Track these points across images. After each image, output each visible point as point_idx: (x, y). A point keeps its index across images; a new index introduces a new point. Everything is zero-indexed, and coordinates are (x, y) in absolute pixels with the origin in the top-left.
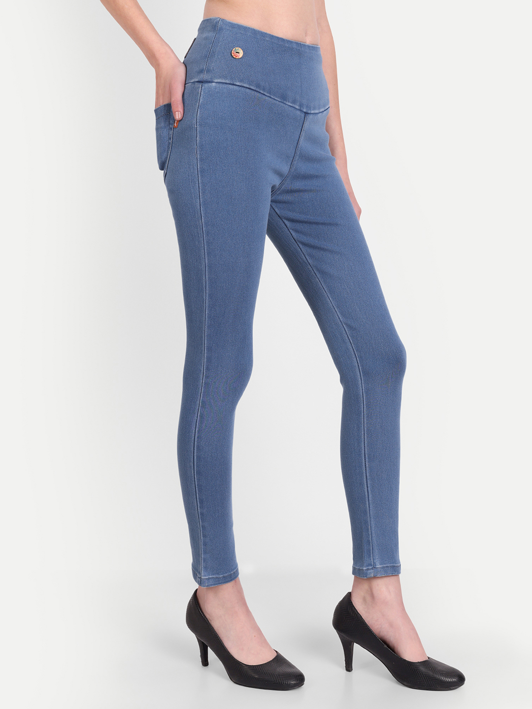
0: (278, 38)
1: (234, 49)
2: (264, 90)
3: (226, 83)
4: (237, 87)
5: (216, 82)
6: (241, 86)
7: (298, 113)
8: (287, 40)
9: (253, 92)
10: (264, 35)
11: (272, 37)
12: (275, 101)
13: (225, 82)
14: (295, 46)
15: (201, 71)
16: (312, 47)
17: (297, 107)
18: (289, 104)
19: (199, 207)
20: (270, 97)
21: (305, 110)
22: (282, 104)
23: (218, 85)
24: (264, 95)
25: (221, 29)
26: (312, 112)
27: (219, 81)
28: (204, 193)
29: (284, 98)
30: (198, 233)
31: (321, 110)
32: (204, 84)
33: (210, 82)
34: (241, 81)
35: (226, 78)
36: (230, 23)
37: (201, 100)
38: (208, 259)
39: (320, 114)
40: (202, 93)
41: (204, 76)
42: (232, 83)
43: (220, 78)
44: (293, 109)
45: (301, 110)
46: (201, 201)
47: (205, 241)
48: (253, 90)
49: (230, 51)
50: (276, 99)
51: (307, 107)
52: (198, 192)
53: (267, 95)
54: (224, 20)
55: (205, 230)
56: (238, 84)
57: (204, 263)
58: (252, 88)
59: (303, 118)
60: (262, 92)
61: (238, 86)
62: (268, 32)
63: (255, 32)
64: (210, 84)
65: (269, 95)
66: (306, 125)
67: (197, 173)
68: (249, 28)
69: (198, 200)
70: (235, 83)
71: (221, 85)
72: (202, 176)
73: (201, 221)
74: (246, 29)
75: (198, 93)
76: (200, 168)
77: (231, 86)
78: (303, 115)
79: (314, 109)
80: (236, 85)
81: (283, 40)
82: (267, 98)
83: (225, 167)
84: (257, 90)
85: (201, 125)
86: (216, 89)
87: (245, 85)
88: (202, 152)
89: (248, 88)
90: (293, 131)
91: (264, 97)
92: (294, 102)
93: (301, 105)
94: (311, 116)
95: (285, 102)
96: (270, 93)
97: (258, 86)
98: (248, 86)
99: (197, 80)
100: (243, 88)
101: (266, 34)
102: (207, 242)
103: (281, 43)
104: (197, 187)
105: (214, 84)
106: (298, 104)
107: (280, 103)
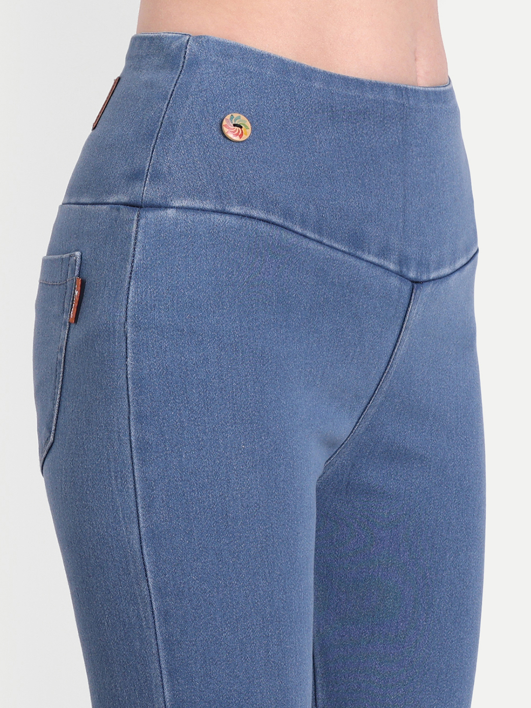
0: (347, 81)
1: (228, 117)
2: (303, 224)
3: (204, 210)
4: (233, 218)
5: (178, 208)
6: (243, 216)
7: (395, 281)
8: (370, 82)
9: (276, 232)
10: (308, 73)
11: (330, 78)
12: (334, 254)
13: (201, 206)
14: (391, 97)
15: (136, 176)
16: (435, 93)
17: (392, 267)
18: (371, 258)
19: (137, 546)
20: (321, 243)
21: (412, 275)
22: (352, 259)
23: (182, 215)
24: (305, 236)
25: (195, 62)
26: (433, 275)
27: (185, 203)
28: (149, 507)
29: (357, 241)
30: (138, 616)
31: (458, 265)
32: (143, 214)
33: (159, 207)
34: (243, 203)
35: (202, 194)
36: (219, 43)
37: (138, 256)
38: (172, 689)
39: (457, 275)
40: (139, 238)
41: (147, 191)
42: (219, 207)
43: (188, 194)
44: (379, 272)
45: (401, 275)
46: (143, 530)
47: (159, 638)
48: (278, 225)
49: (218, 120)
50: (336, 245)
51: (419, 264)
52: (132, 504)
53: (312, 236)
54: (200, 37)
55: (159, 609)
56: (236, 209)
57: (161, 699)
58: (274, 219)
59: (407, 296)
60: (300, 231)
61: (238, 215)
62: (320, 65)
63: (284, 67)
64: (162, 213)
65: (317, 237)
66: (416, 311)
67: (128, 452)
68: (269, 56)
69: (135, 525)
70: (228, 209)
71: (190, 216)
72: (143, 461)
73: (144, 584)
74: (261, 58)
75: (130, 236)
76: (137, 440)
77: (218, 218)
78: (407, 287)
79: (439, 266)
80: (232, 214)
81: (359, 84)
82: (312, 245)
83: (205, 433)
84: (287, 224)
85: (137, 326)
86: (176, 225)
87: (255, 213)
88: (143, 397)
89: (264, 221)
90: (379, 330)
91: (305, 241)
92: (384, 252)
93: (403, 261)
94: (428, 289)
95: (359, 253)
96: (320, 233)
97: (287, 214)
98: (262, 215)
99: (124, 199)
100: (249, 222)
101: (313, 71)
102: (166, 641)
103: (353, 92)
104: (131, 491)
105: (171, 213)
106: (394, 257)
107: (347, 257)
